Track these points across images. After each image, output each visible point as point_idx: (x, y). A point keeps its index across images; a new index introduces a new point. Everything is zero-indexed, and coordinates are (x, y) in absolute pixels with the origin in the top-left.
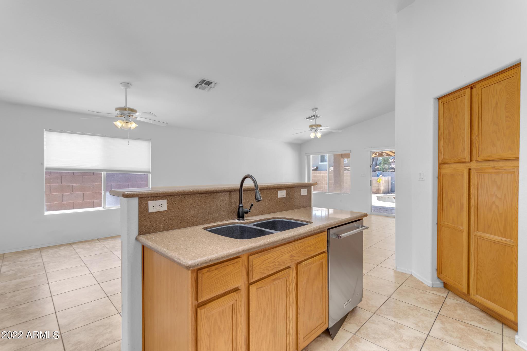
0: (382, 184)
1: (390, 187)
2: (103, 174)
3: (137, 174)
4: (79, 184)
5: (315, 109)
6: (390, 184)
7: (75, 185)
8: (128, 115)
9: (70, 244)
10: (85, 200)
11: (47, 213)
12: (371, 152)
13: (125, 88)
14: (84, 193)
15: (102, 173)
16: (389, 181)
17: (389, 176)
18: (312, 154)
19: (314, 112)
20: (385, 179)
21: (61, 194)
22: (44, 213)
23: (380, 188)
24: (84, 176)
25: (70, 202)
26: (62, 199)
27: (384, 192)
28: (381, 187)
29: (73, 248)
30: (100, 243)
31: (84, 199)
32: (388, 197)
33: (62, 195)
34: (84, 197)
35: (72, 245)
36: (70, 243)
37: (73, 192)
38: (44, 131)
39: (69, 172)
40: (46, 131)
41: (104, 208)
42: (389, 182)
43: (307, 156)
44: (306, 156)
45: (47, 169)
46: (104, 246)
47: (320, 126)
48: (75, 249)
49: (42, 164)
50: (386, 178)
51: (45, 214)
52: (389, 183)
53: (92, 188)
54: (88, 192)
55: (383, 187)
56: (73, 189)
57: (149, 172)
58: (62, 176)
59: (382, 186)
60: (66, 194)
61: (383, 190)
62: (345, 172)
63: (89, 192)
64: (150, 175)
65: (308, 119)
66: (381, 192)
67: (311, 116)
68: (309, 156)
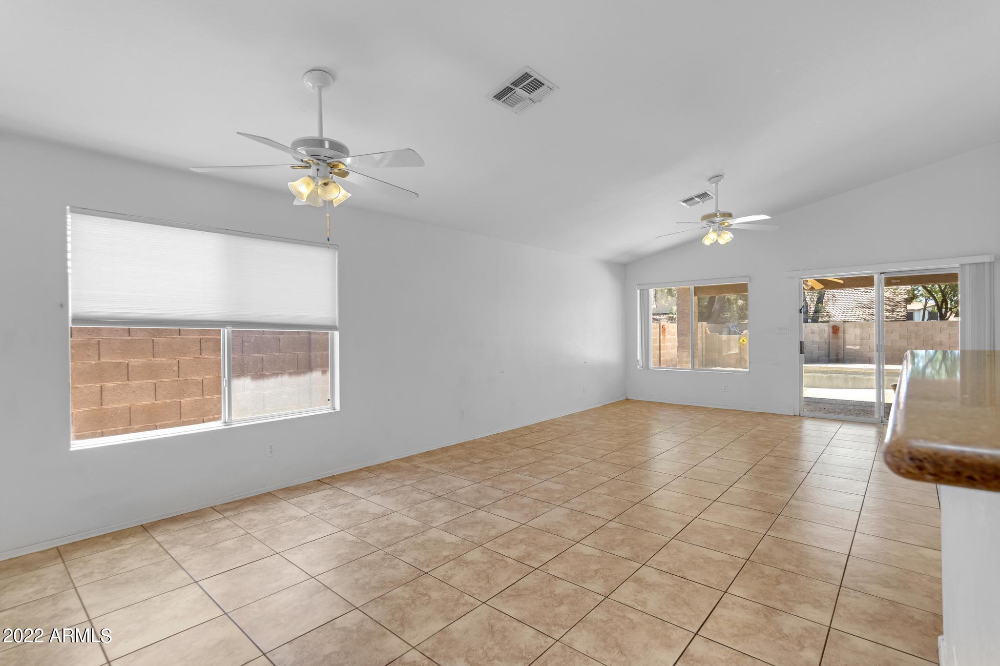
2: (225, 332)
3: (282, 333)
4: (144, 360)
5: (717, 178)
7: (133, 362)
8: (328, 161)
9: (146, 528)
10: (159, 400)
11: (77, 445)
12: (799, 278)
13: (319, 84)
14: (155, 381)
15: (222, 330)
18: (652, 285)
19: (713, 185)
21: (98, 385)
22: (69, 445)
24: (156, 339)
25: (121, 405)
26: (101, 399)
29: (158, 542)
30: (227, 522)
31: (156, 396)
33: (100, 389)
34: (155, 392)
35: (152, 533)
36: (142, 525)
37: (128, 380)
38: (68, 212)
39: (117, 330)
40: (72, 211)
41: (225, 422)
43: (641, 290)
44: (638, 291)
45: (76, 320)
46: (244, 532)
47: (730, 215)
48: (166, 546)
49: (63, 306)
51: (71, 449)
53: (176, 368)
54: (166, 380)
56: (127, 373)
57: (334, 328)
58: (100, 338)
60: (110, 385)
63: (169, 380)
64: (337, 334)
65: (684, 204)
67: (694, 197)
68: (648, 290)
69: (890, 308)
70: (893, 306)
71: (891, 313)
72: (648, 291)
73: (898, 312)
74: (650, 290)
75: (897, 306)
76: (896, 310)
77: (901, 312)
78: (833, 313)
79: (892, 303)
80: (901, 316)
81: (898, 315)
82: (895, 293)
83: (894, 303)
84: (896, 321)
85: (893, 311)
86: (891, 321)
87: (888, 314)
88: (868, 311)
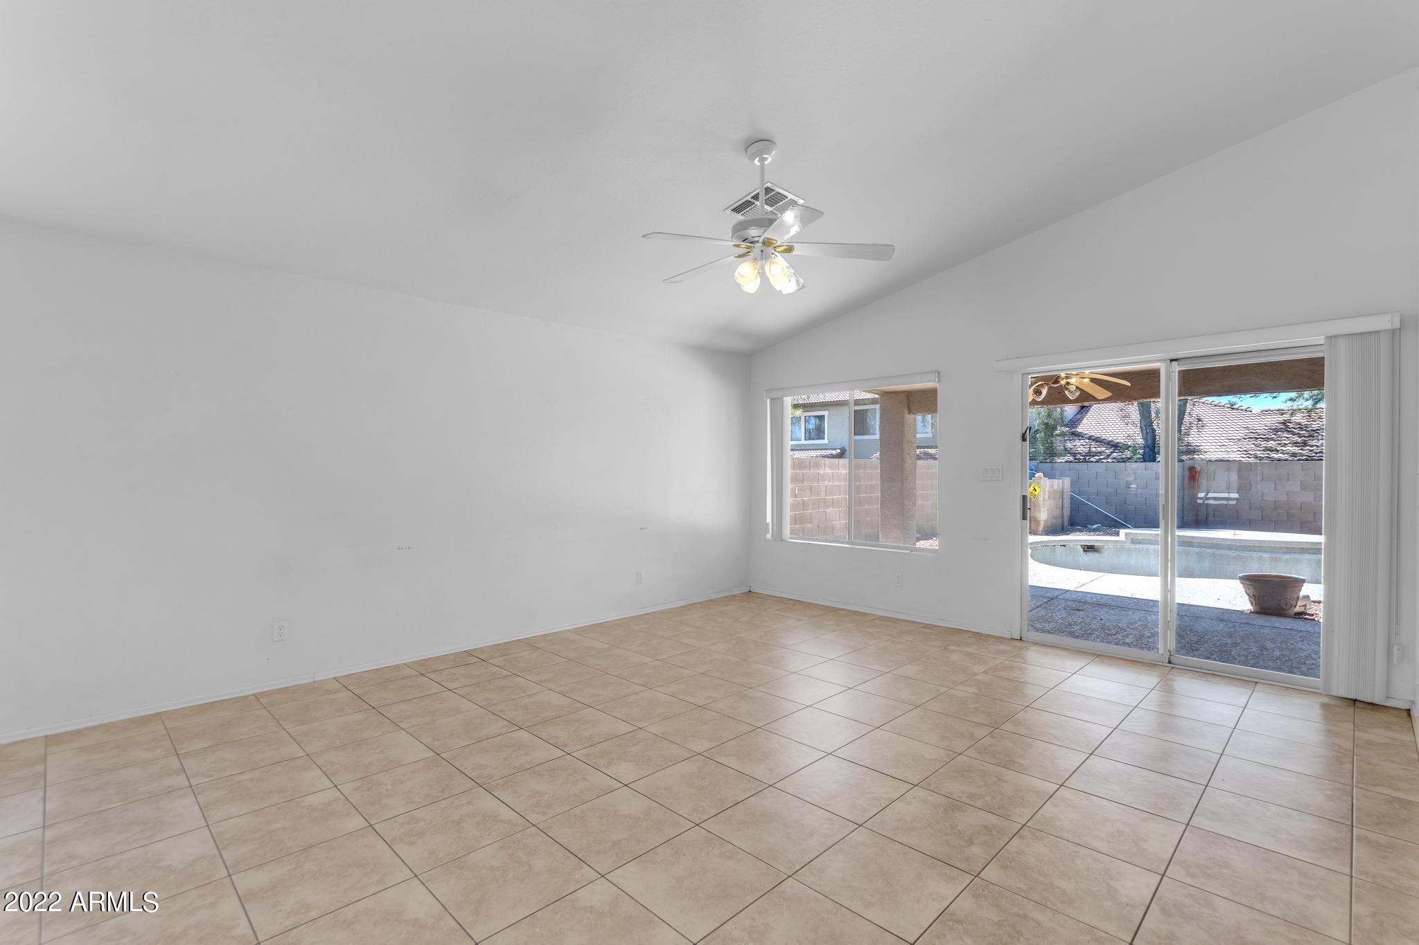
0: (1041, 503)
1: (1067, 512)
6: (1067, 503)
12: (1023, 374)
16: (1063, 492)
17: (1062, 475)
20: (1052, 486)
23: (1037, 514)
27: (1048, 527)
28: (1039, 511)
32: (1064, 546)
42: (1065, 497)
43: (772, 400)
44: (768, 400)
50: (1057, 484)
52: (1063, 498)
55: (1046, 512)
59: (1042, 509)
61: (1046, 522)
62: (920, 462)
66: (1041, 528)
67: (749, 198)
68: (781, 399)
69: (1299, 440)
70: (1305, 437)
71: (1300, 448)
72: (783, 401)
73: (1312, 446)
74: (785, 398)
75: (1312, 436)
76: (1311, 443)
77: (1317, 446)
78: (1207, 447)
79: (1304, 432)
80: (1316, 453)
81: (1311, 451)
82: (1310, 416)
83: (1308, 431)
84: (1306, 460)
85: (1305, 444)
86: (1299, 460)
87: (1296, 450)
88: (1264, 444)
